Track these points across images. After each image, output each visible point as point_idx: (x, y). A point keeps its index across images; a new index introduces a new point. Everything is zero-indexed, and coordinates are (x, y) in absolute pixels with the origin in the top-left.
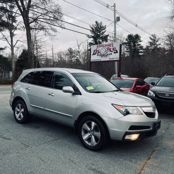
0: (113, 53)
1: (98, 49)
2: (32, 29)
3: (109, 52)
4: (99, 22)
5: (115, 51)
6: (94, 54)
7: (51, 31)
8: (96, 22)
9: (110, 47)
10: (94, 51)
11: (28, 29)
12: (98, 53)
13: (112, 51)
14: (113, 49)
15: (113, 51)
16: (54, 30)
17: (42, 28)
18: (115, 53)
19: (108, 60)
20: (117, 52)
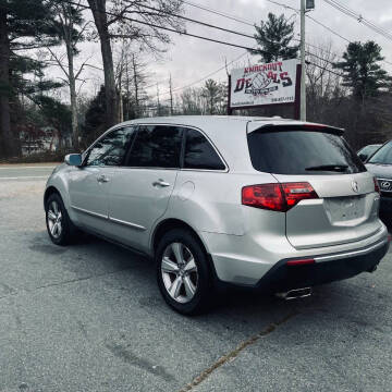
0: (280, 86)
1: (246, 78)
2: (112, 36)
3: (272, 85)
4: (277, 16)
5: (286, 81)
6: (237, 90)
8: (271, 16)
9: (274, 72)
10: (239, 81)
11: (105, 37)
12: (247, 87)
13: (279, 82)
14: (281, 75)
15: (282, 81)
16: (164, 39)
17: (136, 35)
18: (285, 85)
20: (290, 83)
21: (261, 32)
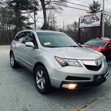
0: (95, 21)
1: (85, 19)
2: (47, 9)
3: (93, 20)
4: (96, 2)
5: (97, 19)
6: (82, 22)
7: (59, 10)
8: (94, 1)
9: (94, 16)
10: (82, 20)
11: (44, 9)
12: (85, 21)
13: (95, 19)
14: (96, 17)
15: (96, 19)
16: (61, 9)
17: (53, 8)
18: (97, 20)
19: (92, 26)
20: (99, 20)
21: (91, 6)
